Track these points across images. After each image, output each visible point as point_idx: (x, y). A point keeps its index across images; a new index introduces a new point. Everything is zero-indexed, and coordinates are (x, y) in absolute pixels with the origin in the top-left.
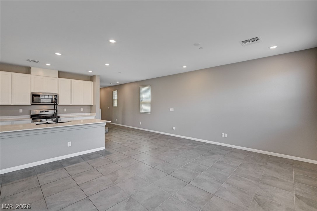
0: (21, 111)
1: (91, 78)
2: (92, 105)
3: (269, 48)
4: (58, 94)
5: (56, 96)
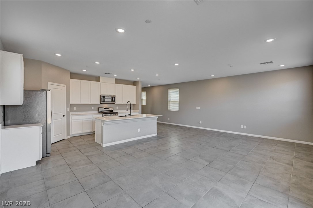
0: (93, 108)
1: (134, 83)
2: (136, 104)
3: (279, 66)
4: (115, 96)
5: (114, 97)
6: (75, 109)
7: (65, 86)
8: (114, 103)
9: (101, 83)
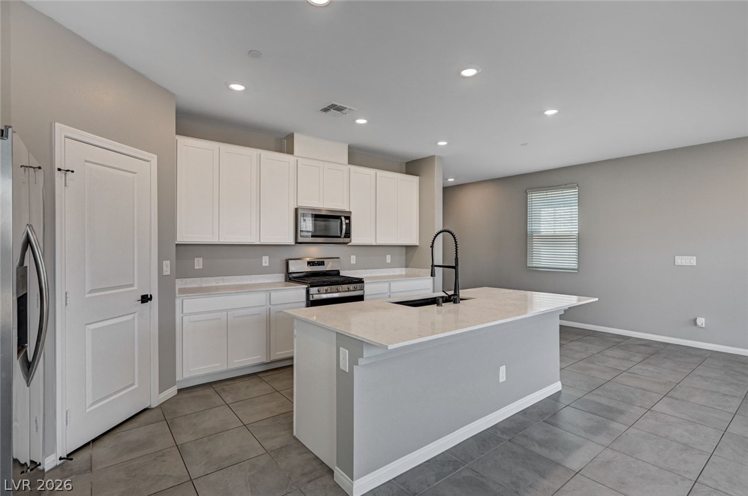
0: (266, 261)
2: (418, 244)
4: (350, 212)
5: (348, 218)
6: (196, 267)
7: (154, 158)
8: (347, 240)
9: (299, 160)
